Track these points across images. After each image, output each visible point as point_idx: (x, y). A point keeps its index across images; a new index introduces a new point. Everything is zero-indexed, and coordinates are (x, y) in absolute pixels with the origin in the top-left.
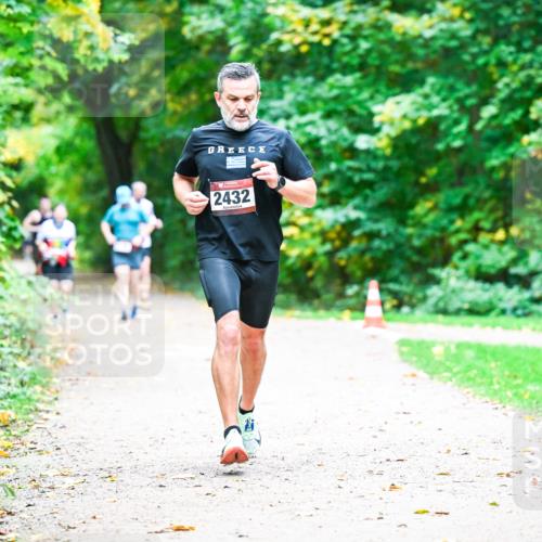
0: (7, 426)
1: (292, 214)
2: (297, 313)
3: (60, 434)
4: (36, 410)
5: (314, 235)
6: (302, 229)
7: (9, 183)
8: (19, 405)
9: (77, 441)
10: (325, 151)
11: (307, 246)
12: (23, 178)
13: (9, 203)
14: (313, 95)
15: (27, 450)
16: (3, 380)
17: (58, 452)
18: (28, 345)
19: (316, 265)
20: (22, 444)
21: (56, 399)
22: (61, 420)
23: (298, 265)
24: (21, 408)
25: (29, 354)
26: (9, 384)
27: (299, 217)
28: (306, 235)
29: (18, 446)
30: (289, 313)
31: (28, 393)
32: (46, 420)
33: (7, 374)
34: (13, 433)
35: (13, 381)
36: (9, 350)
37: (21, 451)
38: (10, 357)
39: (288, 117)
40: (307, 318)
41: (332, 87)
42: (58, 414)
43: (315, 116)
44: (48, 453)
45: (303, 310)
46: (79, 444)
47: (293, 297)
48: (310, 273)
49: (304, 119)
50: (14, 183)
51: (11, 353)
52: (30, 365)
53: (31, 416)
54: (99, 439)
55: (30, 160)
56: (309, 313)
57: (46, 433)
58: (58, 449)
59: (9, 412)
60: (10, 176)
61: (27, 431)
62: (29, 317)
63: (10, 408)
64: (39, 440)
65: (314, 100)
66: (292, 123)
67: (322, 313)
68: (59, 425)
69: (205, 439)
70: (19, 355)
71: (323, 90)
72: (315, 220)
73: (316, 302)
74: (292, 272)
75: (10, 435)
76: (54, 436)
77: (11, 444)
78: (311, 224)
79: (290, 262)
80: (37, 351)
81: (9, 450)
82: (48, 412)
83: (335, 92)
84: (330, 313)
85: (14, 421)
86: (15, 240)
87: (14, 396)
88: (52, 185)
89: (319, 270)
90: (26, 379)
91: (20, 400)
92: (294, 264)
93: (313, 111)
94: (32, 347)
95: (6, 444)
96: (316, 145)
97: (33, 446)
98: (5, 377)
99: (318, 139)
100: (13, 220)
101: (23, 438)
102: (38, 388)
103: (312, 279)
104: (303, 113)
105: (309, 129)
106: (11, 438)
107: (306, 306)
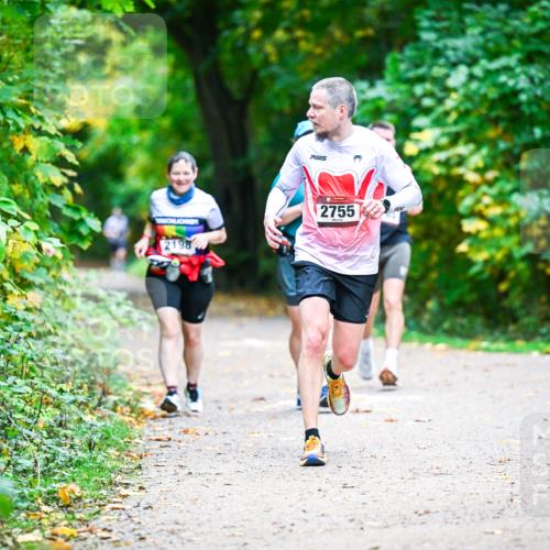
0: (69, 506)
1: (478, 201)
2: (485, 344)
3: (146, 518)
4: (111, 483)
5: (509, 232)
6: (492, 223)
7: (71, 157)
8: (85, 476)
9: (169, 528)
10: (526, 110)
11: (499, 248)
12: (89, 151)
13: (71, 188)
14: (508, 29)
15: (98, 540)
16: (63, 440)
17: (142, 543)
18: (98, 390)
19: (512, 274)
20: (91, 532)
21: (140, 467)
22: (146, 498)
23: (486, 274)
24: (88, 480)
25: (100, 404)
26: (72, 447)
27: (487, 206)
28: (498, 232)
29: (83, 535)
30: (473, 344)
31: (100, 458)
32: (125, 496)
33: (69, 432)
34: (78, 516)
35: (77, 441)
36: (72, 398)
37: (89, 542)
38: (73, 407)
39: (472, 61)
40: (499, 351)
41: (536, 19)
42: (141, 488)
43: (512, 61)
44: (127, 544)
45: (495, 340)
46: (173, 532)
47: (479, 321)
48: (503, 287)
49: (495, 65)
50: (78, 159)
51: (74, 402)
52: (101, 418)
53: (104, 492)
54: (199, 525)
55: (100, 125)
56: (502, 345)
57: (123, 517)
58: (142, 539)
59: (72, 486)
60: (72, 148)
61: (98, 512)
62: (99, 351)
63: (74, 480)
64: (115, 526)
65: (510, 37)
66: (477, 71)
67: (520, 344)
68: (143, 504)
69: (353, 524)
70: (86, 405)
71: (522, 23)
72: (511, 210)
73: (512, 328)
74: (477, 284)
75: (74, 518)
76: (136, 520)
77: (74, 532)
78: (505, 216)
79: (474, 270)
80: (113, 398)
81: (72, 542)
82: (127, 485)
83: (541, 25)
84: (531, 344)
85: (79, 499)
86: (81, 237)
87: (79, 463)
88: (131, 161)
89: (516, 281)
90: (95, 439)
91: (88, 469)
92: (481, 272)
93: (508, 54)
94: (105, 393)
95: (68, 531)
96: (514, 101)
97: (106, 534)
98: (66, 436)
99: (515, 93)
100: (76, 210)
101: (92, 524)
102: (112, 451)
103: (506, 294)
104: (493, 56)
105: (503, 78)
106: (75, 523)
107: (497, 334)
